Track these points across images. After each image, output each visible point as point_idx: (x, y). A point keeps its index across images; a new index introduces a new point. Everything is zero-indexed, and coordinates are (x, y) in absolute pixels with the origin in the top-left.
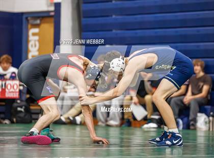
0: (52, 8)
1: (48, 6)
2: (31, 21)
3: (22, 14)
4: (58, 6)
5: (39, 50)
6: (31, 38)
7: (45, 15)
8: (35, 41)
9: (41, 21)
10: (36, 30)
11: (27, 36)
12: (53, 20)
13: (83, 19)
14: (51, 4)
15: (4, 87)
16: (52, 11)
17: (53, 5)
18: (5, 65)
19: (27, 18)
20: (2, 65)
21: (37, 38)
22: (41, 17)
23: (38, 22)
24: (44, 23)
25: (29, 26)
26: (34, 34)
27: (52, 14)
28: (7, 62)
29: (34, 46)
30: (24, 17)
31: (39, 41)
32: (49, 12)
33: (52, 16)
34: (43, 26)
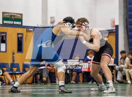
0: (114, 28)
1: (112, 27)
4: (117, 27)
12: (114, 34)
13: (129, 33)
15: (89, 66)
17: (115, 26)
18: (91, 55)
20: (89, 55)
24: (110, 35)
27: (114, 31)
28: (92, 54)
32: (112, 30)
33: (114, 32)
34: (110, 37)
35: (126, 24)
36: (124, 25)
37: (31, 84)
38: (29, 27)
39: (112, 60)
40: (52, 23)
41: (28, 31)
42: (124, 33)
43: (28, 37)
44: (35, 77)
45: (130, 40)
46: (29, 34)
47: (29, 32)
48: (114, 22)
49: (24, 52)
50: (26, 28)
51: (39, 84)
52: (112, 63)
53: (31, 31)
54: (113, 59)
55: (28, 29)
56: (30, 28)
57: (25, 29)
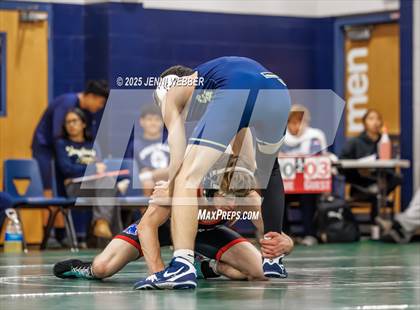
0: (395, 6)
1: (387, 1)
2: (352, 34)
3: (332, 20)
5: (369, 93)
6: (352, 67)
7: (381, 19)
8: (360, 74)
9: (371, 32)
10: (362, 52)
11: (344, 65)
12: (396, 29)
19: (342, 28)
21: (364, 67)
22: (371, 23)
23: (366, 34)
24: (380, 35)
25: (348, 44)
26: (358, 61)
27: (395, 16)
29: (358, 84)
30: (337, 25)
31: (369, 74)
32: (387, 13)
33: (394, 22)
34: (375, 42)
38: (30, 7)
41: (25, 23)
43: (26, 47)
46: (29, 33)
47: (29, 25)
49: (10, 111)
50: (20, 11)
51: (73, 250)
53: (41, 22)
55: (28, 12)
56: (36, 7)
57: (15, 15)
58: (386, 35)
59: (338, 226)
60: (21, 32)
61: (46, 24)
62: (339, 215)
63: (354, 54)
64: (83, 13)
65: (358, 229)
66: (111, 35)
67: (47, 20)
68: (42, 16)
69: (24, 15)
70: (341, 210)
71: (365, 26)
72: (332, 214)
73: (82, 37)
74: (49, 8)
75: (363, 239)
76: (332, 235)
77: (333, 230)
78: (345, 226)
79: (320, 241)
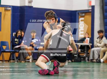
0: (90, 8)
1: (88, 7)
2: (80, 15)
3: (76, 11)
4: (93, 7)
7: (87, 11)
9: (85, 14)
12: (91, 14)
13: (105, 13)
14: (90, 6)
16: (90, 10)
17: (91, 7)
19: (78, 13)
22: (85, 12)
23: (84, 15)
25: (80, 17)
26: (82, 21)
27: (90, 11)
30: (77, 12)
33: (90, 12)
35: (102, 5)
36: (100, 5)
37: (9, 61)
38: (7, 7)
39: (87, 40)
40: (30, 2)
41: (6, 10)
42: (100, 13)
43: (6, 15)
44: (12, 55)
45: (105, 20)
46: (7, 12)
47: (7, 11)
48: (90, 2)
50: (5, 7)
52: (87, 43)
53: (10, 10)
54: (89, 39)
55: (7, 8)
56: (9, 7)
57: (4, 8)
58: (88, 15)
59: (76, 58)
60: (5, 12)
61: (11, 10)
62: (77, 56)
63: (81, 19)
64: (19, 8)
65: (81, 59)
66: (25, 13)
67: (11, 9)
68: (10, 9)
69: (6, 8)
70: (77, 55)
71: (84, 13)
72: (75, 55)
73: (19, 14)
74: (11, 7)
75: (82, 61)
76: (75, 60)
77: (75, 59)
78: (78, 58)
79: (72, 62)
